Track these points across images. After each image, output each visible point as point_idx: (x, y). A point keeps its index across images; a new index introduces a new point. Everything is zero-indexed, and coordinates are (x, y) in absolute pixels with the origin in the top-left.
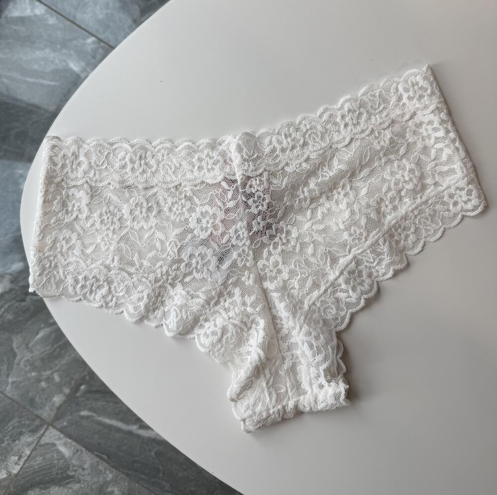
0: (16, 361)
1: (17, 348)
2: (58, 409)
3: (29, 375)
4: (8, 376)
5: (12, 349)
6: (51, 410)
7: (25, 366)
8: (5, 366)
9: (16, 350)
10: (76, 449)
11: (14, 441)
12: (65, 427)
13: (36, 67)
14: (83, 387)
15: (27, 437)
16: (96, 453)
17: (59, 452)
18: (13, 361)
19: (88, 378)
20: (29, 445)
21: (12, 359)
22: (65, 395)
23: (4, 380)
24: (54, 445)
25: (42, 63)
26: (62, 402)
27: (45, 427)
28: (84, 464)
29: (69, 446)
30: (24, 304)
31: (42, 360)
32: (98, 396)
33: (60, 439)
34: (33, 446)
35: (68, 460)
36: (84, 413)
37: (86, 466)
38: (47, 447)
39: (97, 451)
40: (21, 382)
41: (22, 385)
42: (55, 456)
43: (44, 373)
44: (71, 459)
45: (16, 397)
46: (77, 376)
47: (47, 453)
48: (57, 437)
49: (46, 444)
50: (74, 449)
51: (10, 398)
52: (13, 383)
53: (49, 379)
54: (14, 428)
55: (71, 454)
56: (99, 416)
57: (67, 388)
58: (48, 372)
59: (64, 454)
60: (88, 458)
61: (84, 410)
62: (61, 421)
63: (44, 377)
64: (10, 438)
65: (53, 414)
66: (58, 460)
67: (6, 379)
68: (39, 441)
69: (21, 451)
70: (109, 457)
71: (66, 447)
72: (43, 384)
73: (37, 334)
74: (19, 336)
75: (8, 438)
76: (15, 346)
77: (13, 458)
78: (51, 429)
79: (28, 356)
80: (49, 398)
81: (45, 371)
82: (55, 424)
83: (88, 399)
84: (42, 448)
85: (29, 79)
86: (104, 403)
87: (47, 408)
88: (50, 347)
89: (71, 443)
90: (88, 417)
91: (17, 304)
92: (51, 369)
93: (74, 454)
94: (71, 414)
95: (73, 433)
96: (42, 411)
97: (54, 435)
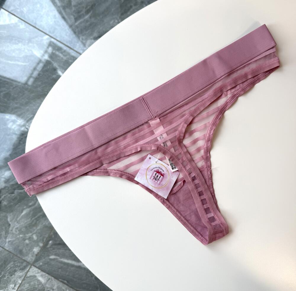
0: (10, 229)
1: (11, 221)
2: (36, 255)
3: (18, 236)
4: (6, 238)
5: (8, 222)
6: (32, 256)
7: (16, 231)
8: (4, 232)
9: (10, 223)
10: (48, 278)
11: (12, 275)
12: (41, 266)
13: (14, 54)
14: (50, 242)
15: (19, 273)
16: (60, 280)
17: (38, 281)
18: (9, 229)
19: (53, 236)
20: (20, 277)
21: (8, 228)
22: (40, 247)
23: (3, 240)
24: (35, 276)
25: (17, 52)
26: (39, 252)
27: (29, 266)
28: (54, 286)
29: (44, 276)
30: (13, 195)
31: (26, 227)
32: (59, 247)
33: (38, 273)
34: (23, 278)
35: (44, 285)
36: (52, 257)
37: (55, 288)
38: (31, 278)
39: (61, 279)
40: (14, 241)
41: (14, 242)
42: (36, 283)
43: (27, 235)
44: (46, 284)
45: (11, 250)
46: (47, 236)
47: (31, 282)
48: (37, 272)
49: (31, 276)
50: (47, 278)
51: (8, 251)
52: (9, 241)
53: (30, 238)
54: (11, 268)
55: (46, 281)
56: (61, 258)
57: (41, 243)
58: (30, 234)
59: (41, 281)
60: (56, 283)
61: (52, 255)
62: (39, 262)
63: (28, 237)
64: (9, 274)
65: (34, 259)
66: (38, 285)
67: (5, 240)
68: (26, 275)
69: (16, 281)
70: (68, 282)
71: (42, 277)
72: (27, 241)
73: (22, 212)
74: (11, 214)
75: (8, 274)
76: (9, 220)
77: (11, 285)
78: (33, 268)
79: (17, 225)
80: (31, 249)
81: (28, 234)
82: (35, 264)
83: (54, 249)
84: (28, 279)
85: (10, 62)
86: (64, 251)
87: (30, 255)
88: (30, 219)
89: (45, 275)
90: (54, 259)
91: (9, 195)
92: (31, 232)
93: (48, 281)
94: (44, 258)
95: (46, 269)
96: (27, 257)
97: (35, 271)
